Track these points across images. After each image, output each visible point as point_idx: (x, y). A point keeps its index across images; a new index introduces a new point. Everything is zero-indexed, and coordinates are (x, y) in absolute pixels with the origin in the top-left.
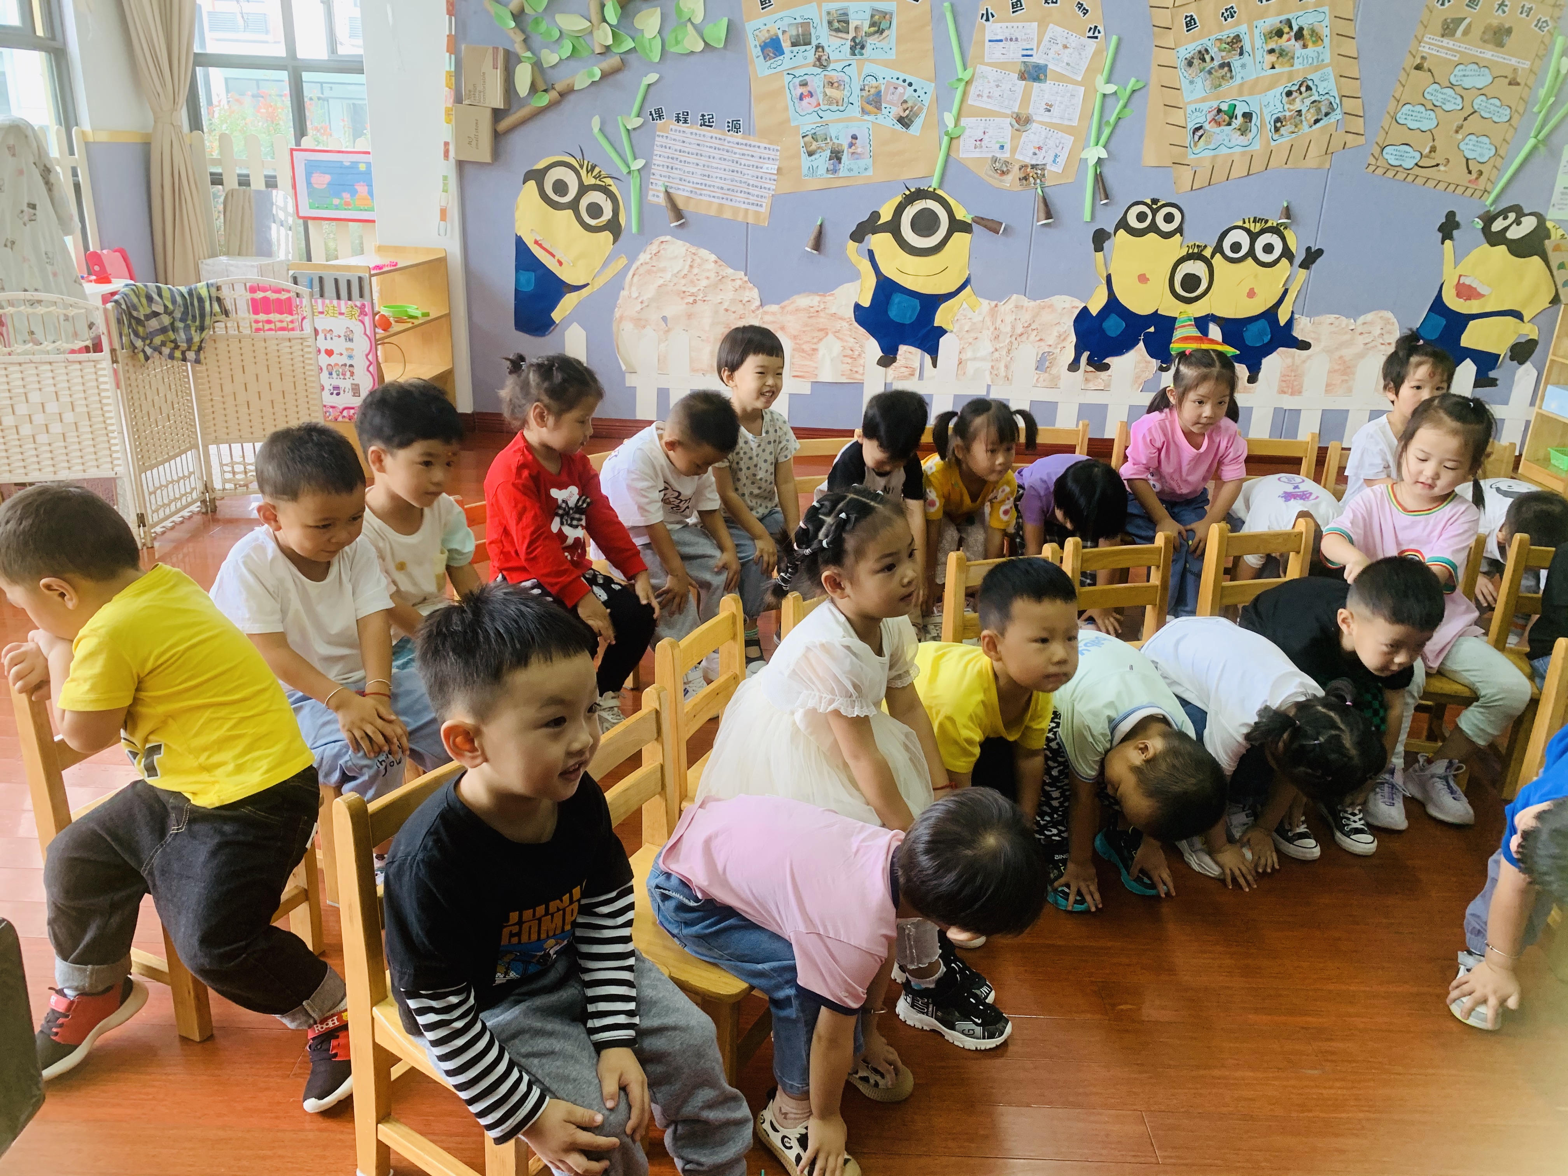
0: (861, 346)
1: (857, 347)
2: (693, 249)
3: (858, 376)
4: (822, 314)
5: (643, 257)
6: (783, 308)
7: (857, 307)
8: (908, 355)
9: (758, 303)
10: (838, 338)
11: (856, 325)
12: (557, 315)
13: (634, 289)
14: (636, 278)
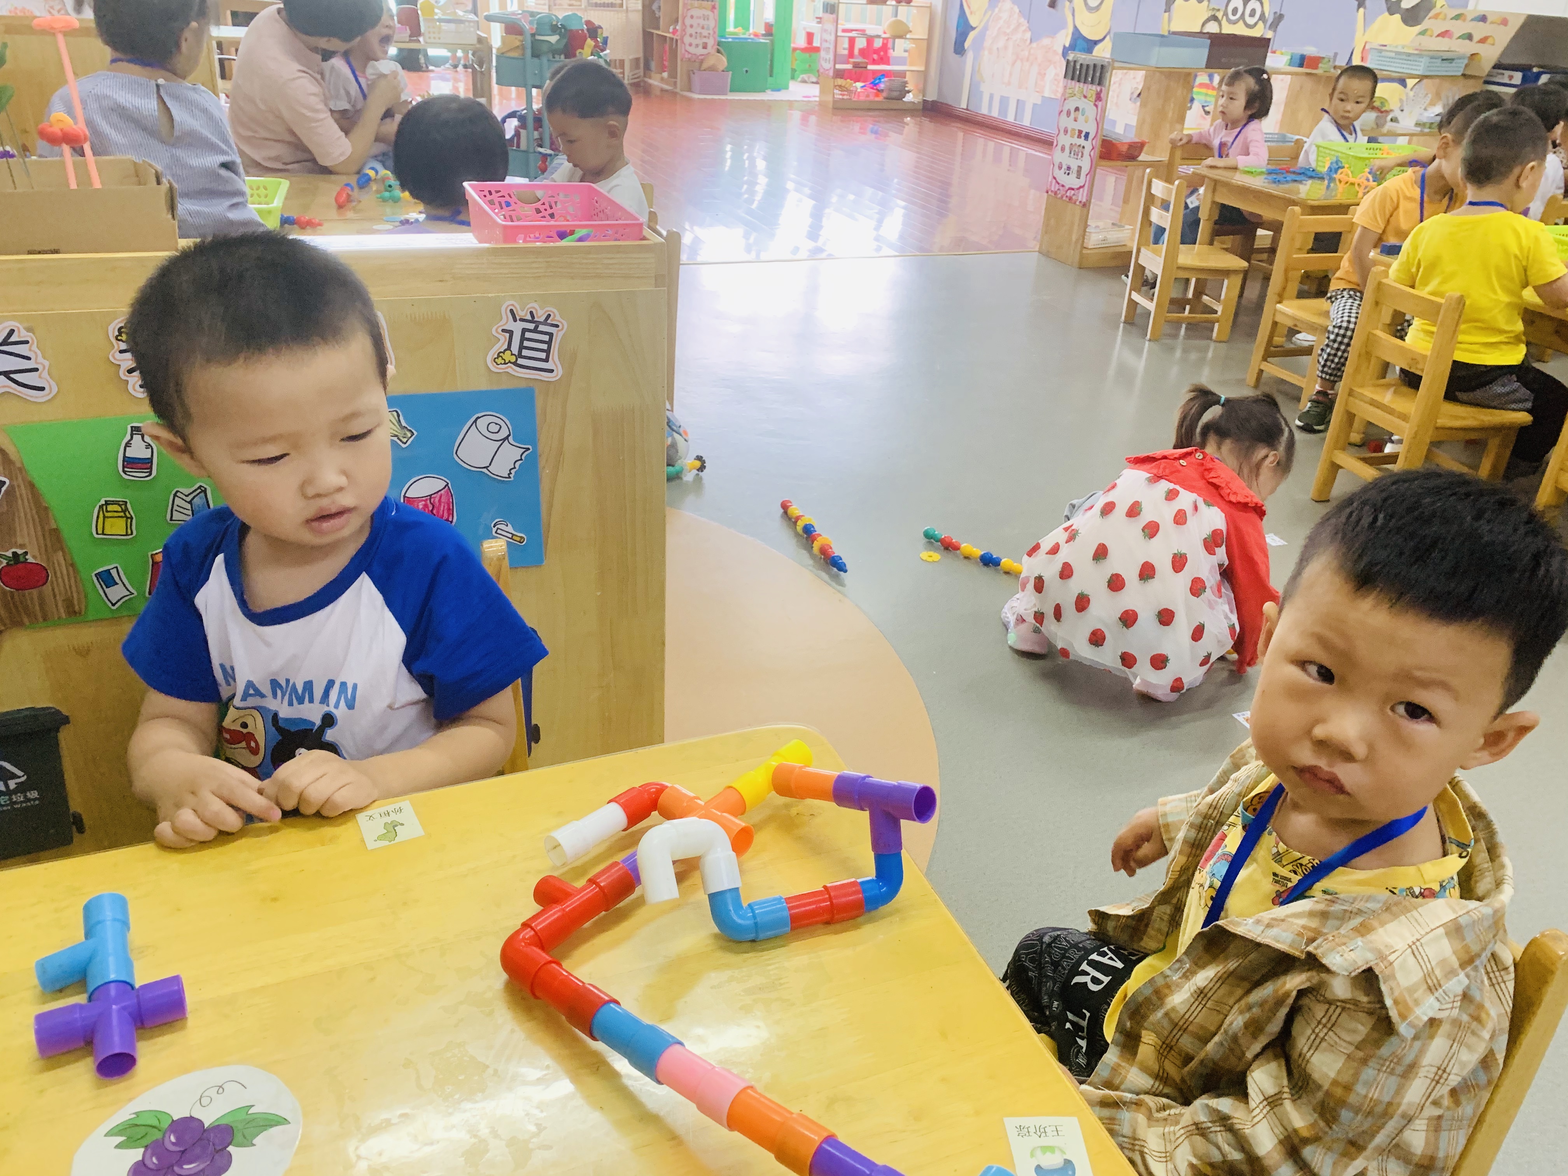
1: (1058, 71)
4: (1051, 51)
6: (1038, 45)
7: (1064, 46)
9: (1029, 41)
12: (967, 45)
13: (991, 29)
14: (993, 22)
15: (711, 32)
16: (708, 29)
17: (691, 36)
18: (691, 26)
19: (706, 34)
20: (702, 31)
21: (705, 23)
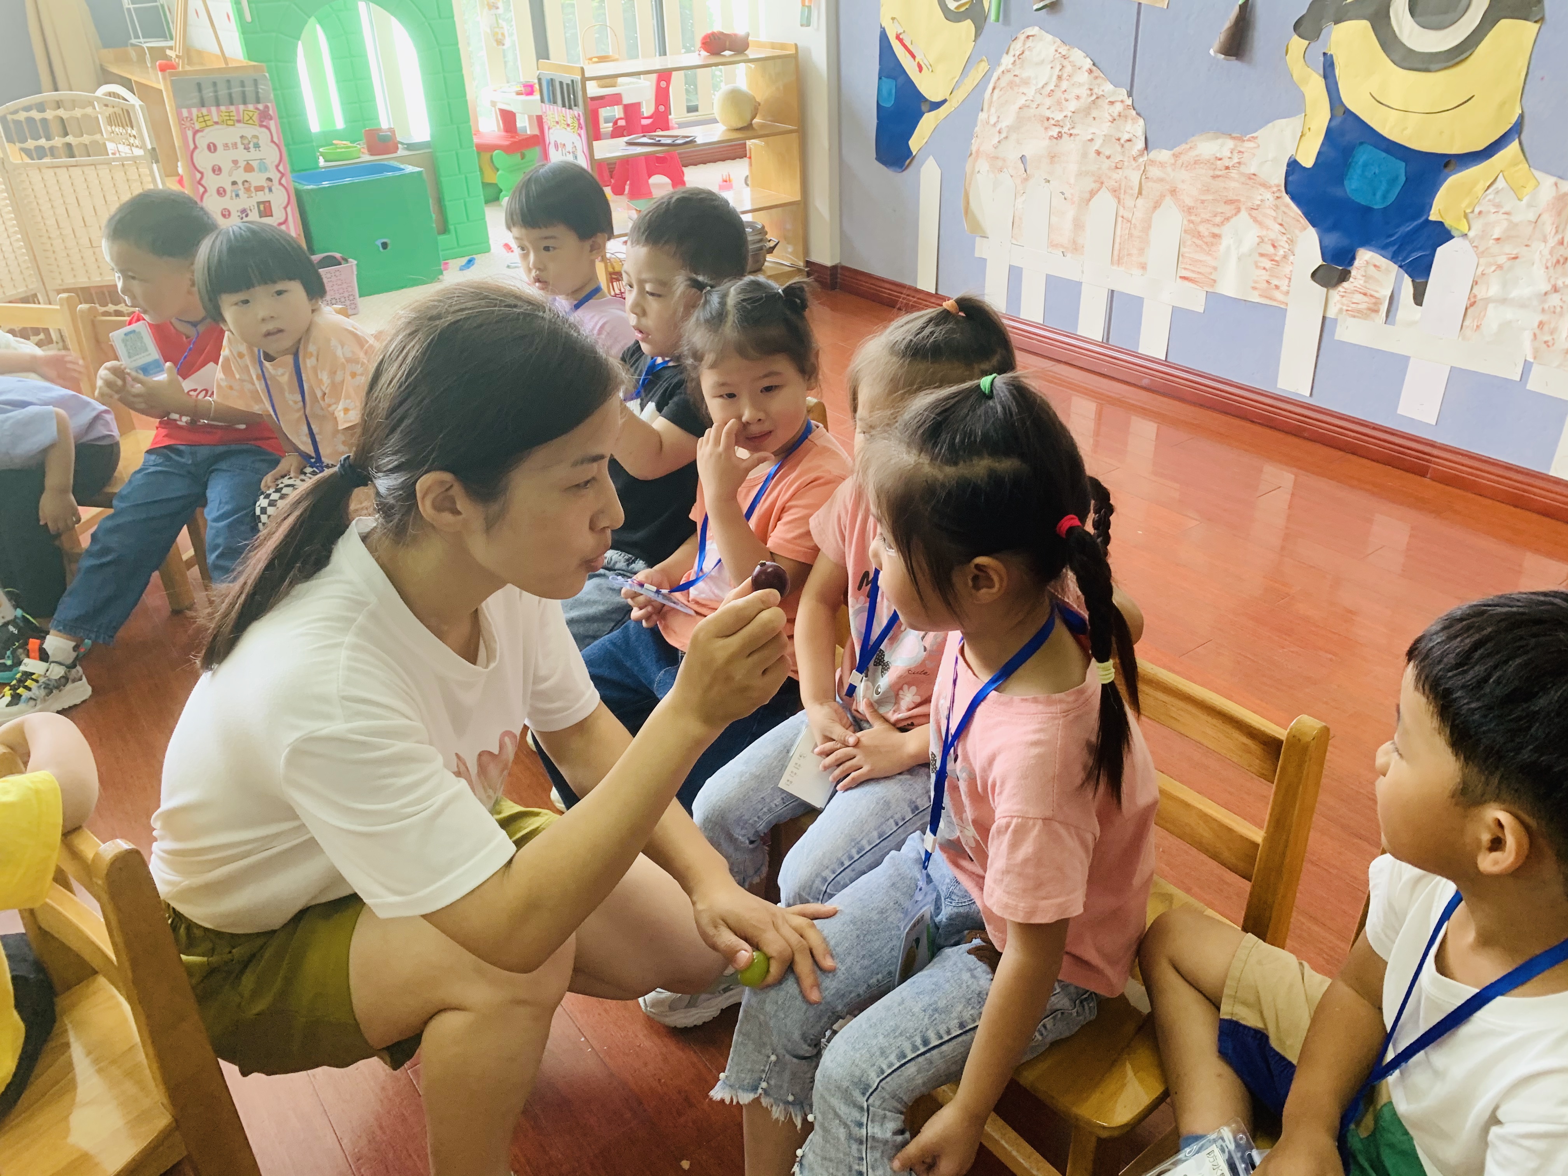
0: (1291, 241)
1: (1282, 241)
2: (1063, 50)
3: (1278, 295)
4: (1234, 173)
5: (1007, 61)
6: (1176, 156)
7: (1293, 165)
8: (1372, 270)
9: (1141, 145)
10: (1255, 220)
11: (1287, 199)
12: (914, 143)
13: (993, 110)
14: (996, 91)
15: (275, 176)
16: (263, 168)
17: (221, 192)
18: (217, 170)
19: (264, 183)
20: (248, 176)
21: (254, 154)
